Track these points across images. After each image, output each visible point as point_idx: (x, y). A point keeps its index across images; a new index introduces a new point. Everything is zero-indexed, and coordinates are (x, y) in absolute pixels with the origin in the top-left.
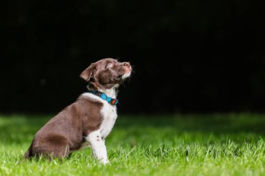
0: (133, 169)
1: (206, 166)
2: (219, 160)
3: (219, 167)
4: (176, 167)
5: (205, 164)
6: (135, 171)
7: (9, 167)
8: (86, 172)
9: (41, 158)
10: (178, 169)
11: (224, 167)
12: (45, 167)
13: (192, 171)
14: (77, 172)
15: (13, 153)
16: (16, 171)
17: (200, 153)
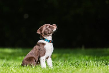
0: (65, 71)
1: (94, 70)
2: (100, 67)
3: (99, 70)
4: (82, 70)
5: (94, 69)
6: (66, 71)
7: (15, 69)
8: (46, 72)
9: (28, 66)
10: (83, 71)
11: (101, 70)
12: (29, 69)
13: (88, 71)
14: (42, 71)
15: (17, 64)
16: (18, 71)
17: (92, 64)
